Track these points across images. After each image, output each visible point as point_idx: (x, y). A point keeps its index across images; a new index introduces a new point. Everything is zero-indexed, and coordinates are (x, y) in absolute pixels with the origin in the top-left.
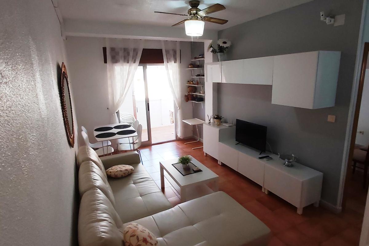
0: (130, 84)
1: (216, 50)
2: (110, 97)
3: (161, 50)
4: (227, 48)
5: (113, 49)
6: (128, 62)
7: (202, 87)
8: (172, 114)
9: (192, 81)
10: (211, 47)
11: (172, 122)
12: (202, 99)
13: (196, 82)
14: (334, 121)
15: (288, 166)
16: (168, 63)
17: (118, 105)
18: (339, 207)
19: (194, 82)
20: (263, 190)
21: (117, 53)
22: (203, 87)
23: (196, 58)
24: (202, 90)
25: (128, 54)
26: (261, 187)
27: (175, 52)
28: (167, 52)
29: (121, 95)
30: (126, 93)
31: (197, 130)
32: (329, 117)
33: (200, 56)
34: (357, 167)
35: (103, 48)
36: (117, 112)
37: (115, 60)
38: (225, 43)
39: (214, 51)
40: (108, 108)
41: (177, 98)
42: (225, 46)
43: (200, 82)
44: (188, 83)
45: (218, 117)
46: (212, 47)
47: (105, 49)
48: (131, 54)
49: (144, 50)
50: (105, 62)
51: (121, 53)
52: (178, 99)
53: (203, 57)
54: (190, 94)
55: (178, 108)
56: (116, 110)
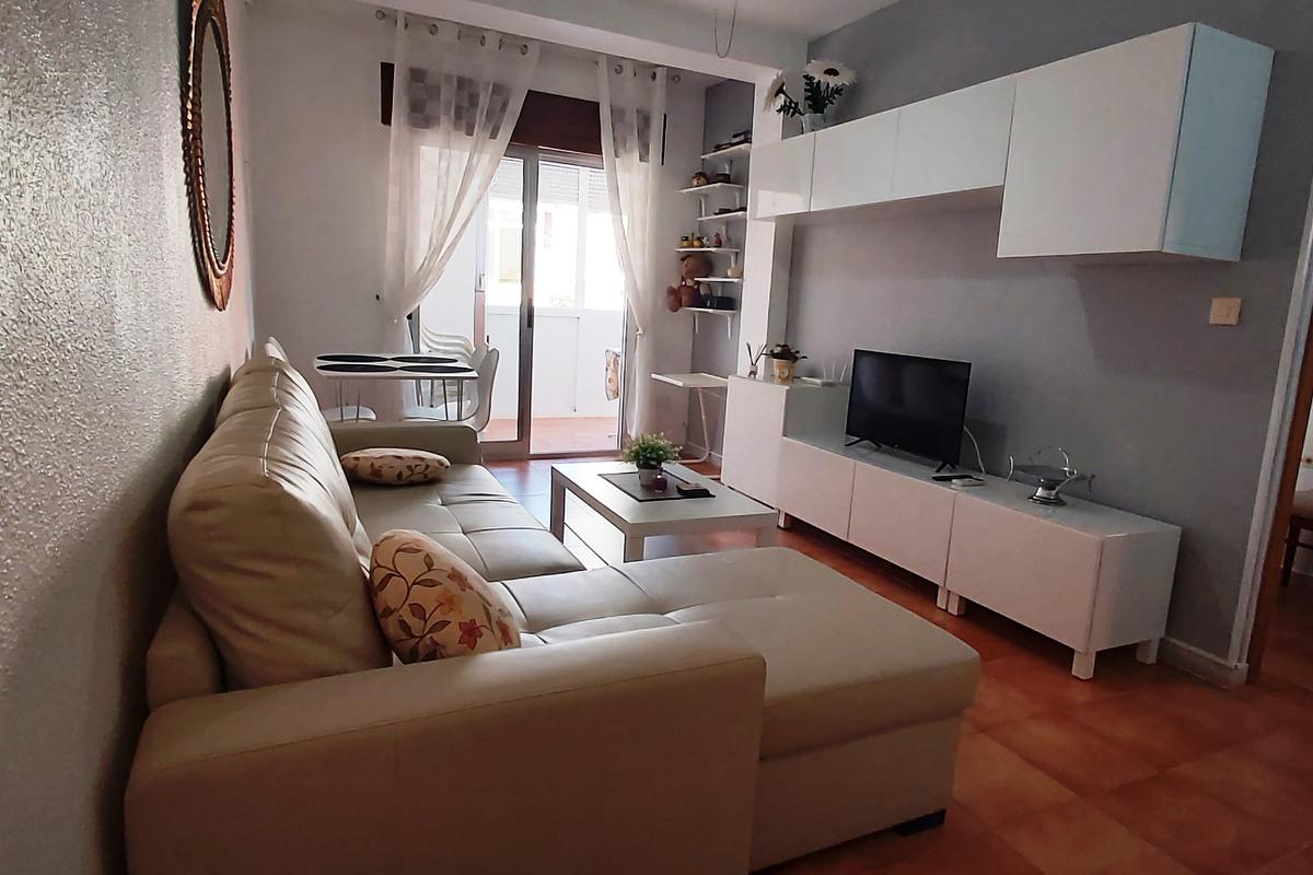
0: (471, 214)
1: (796, 104)
2: (390, 251)
3: (595, 106)
4: (838, 91)
5: (417, 75)
6: (470, 133)
7: (732, 258)
8: (616, 362)
9: (699, 239)
10: (780, 91)
11: (610, 393)
12: (730, 303)
13: (714, 239)
14: (1233, 320)
15: (1045, 501)
16: (616, 157)
17: (417, 288)
18: (1237, 661)
19: (704, 241)
20: (941, 603)
21: (435, 92)
22: (739, 255)
23: (718, 148)
24: (733, 265)
25: (473, 100)
26: (936, 587)
27: (645, 121)
28: (617, 114)
29: (435, 250)
30: (454, 244)
31: (703, 417)
32: (1216, 303)
33: (735, 136)
34: (1303, 545)
35: (382, 64)
36: (409, 317)
37: (422, 117)
38: (832, 72)
39: (789, 109)
40: (378, 297)
41: (637, 292)
42: (833, 81)
43: (729, 239)
44: (685, 243)
45: (785, 353)
46: (784, 93)
47: (387, 70)
48: (484, 100)
49: (533, 97)
50: (386, 119)
51: (447, 93)
52: (641, 294)
53: (748, 140)
54: (690, 283)
55: (640, 331)
56: (407, 307)
